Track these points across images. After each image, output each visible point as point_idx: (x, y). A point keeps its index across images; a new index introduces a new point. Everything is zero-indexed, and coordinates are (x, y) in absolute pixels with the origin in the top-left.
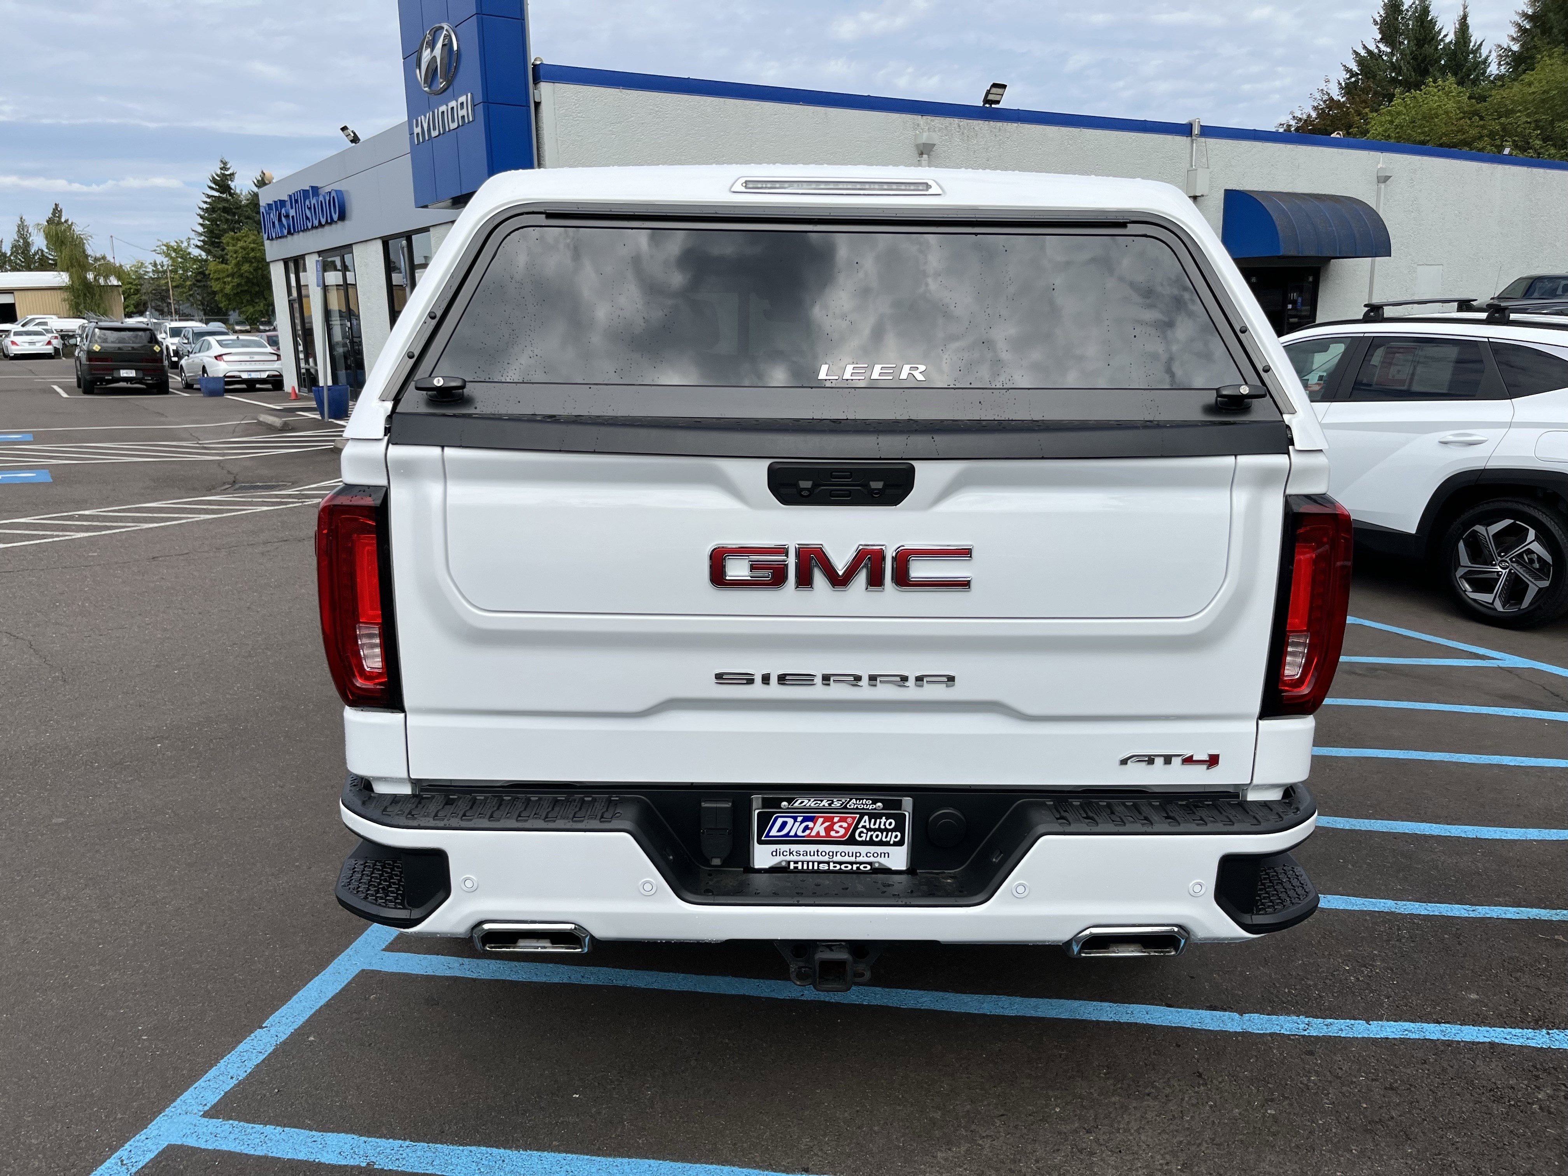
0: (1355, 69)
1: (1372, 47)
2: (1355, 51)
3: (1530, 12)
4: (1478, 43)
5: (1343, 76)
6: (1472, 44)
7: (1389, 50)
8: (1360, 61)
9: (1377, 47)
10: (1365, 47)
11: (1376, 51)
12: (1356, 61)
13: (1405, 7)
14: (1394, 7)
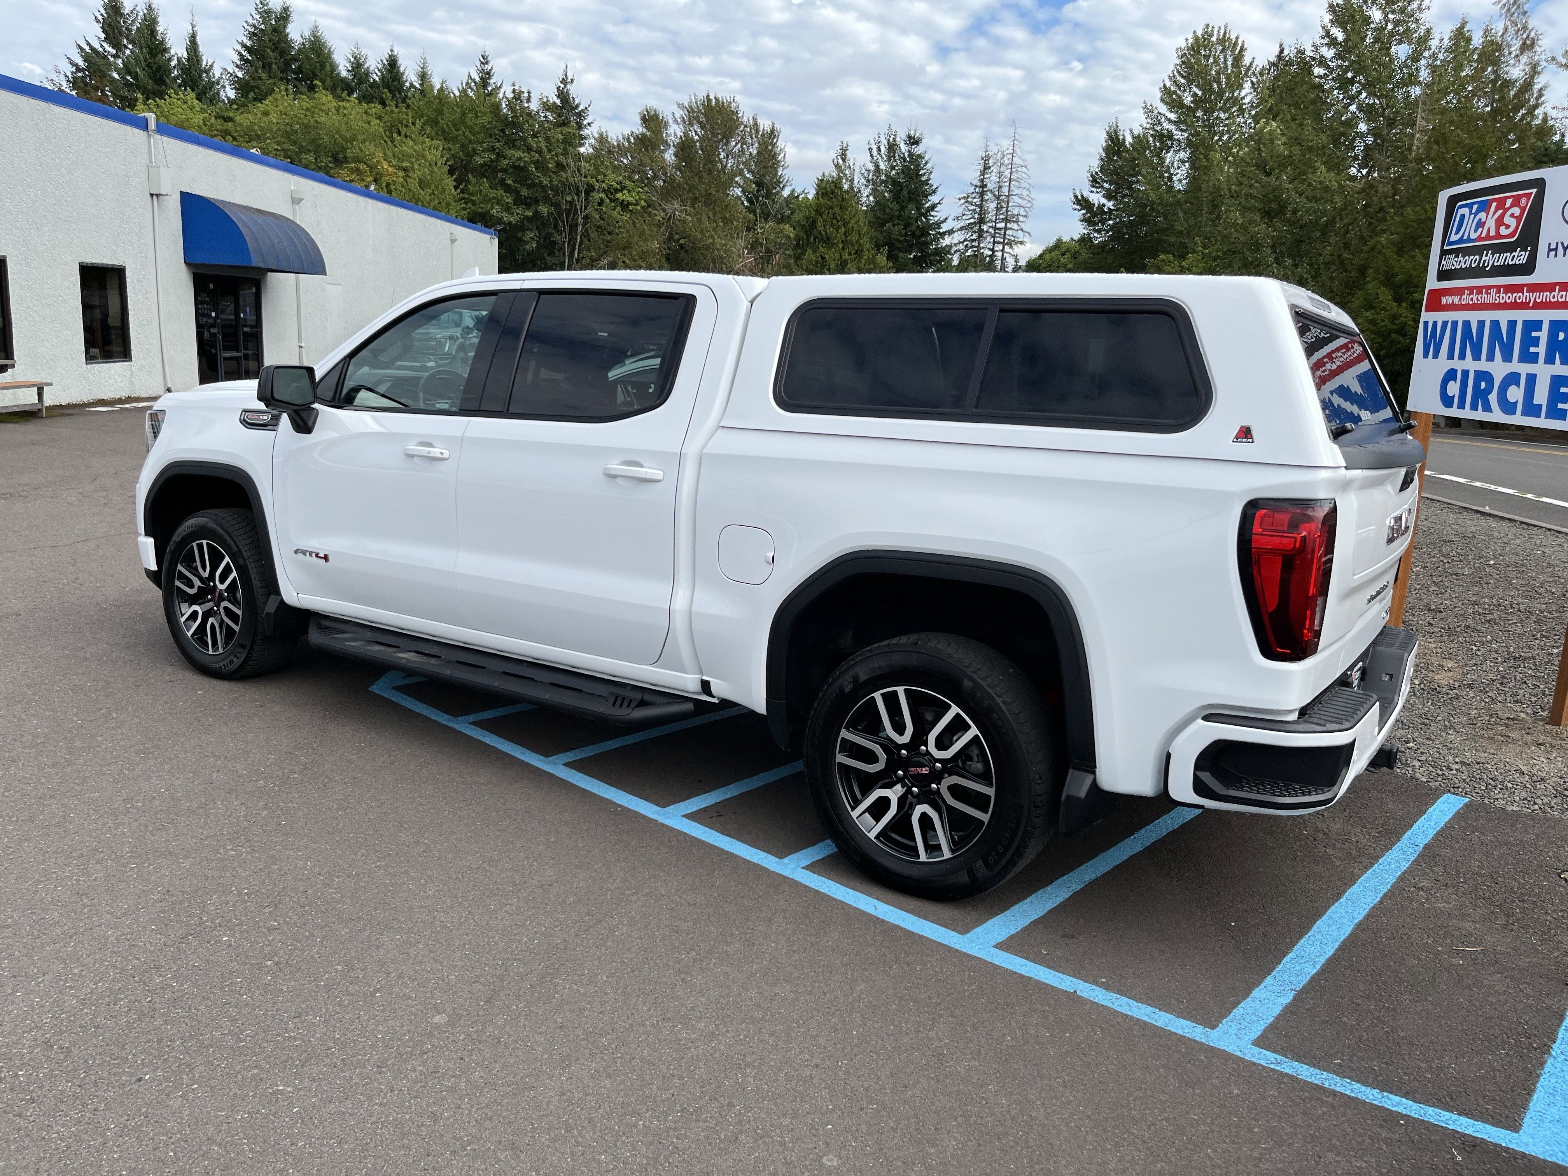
0: (81, 64)
1: (96, 45)
2: (79, 46)
3: (249, 43)
4: (210, 64)
5: (69, 70)
6: (204, 63)
7: (114, 52)
8: (86, 58)
9: (102, 46)
10: (88, 44)
11: (101, 49)
12: (82, 57)
13: (126, 11)
14: (114, 10)
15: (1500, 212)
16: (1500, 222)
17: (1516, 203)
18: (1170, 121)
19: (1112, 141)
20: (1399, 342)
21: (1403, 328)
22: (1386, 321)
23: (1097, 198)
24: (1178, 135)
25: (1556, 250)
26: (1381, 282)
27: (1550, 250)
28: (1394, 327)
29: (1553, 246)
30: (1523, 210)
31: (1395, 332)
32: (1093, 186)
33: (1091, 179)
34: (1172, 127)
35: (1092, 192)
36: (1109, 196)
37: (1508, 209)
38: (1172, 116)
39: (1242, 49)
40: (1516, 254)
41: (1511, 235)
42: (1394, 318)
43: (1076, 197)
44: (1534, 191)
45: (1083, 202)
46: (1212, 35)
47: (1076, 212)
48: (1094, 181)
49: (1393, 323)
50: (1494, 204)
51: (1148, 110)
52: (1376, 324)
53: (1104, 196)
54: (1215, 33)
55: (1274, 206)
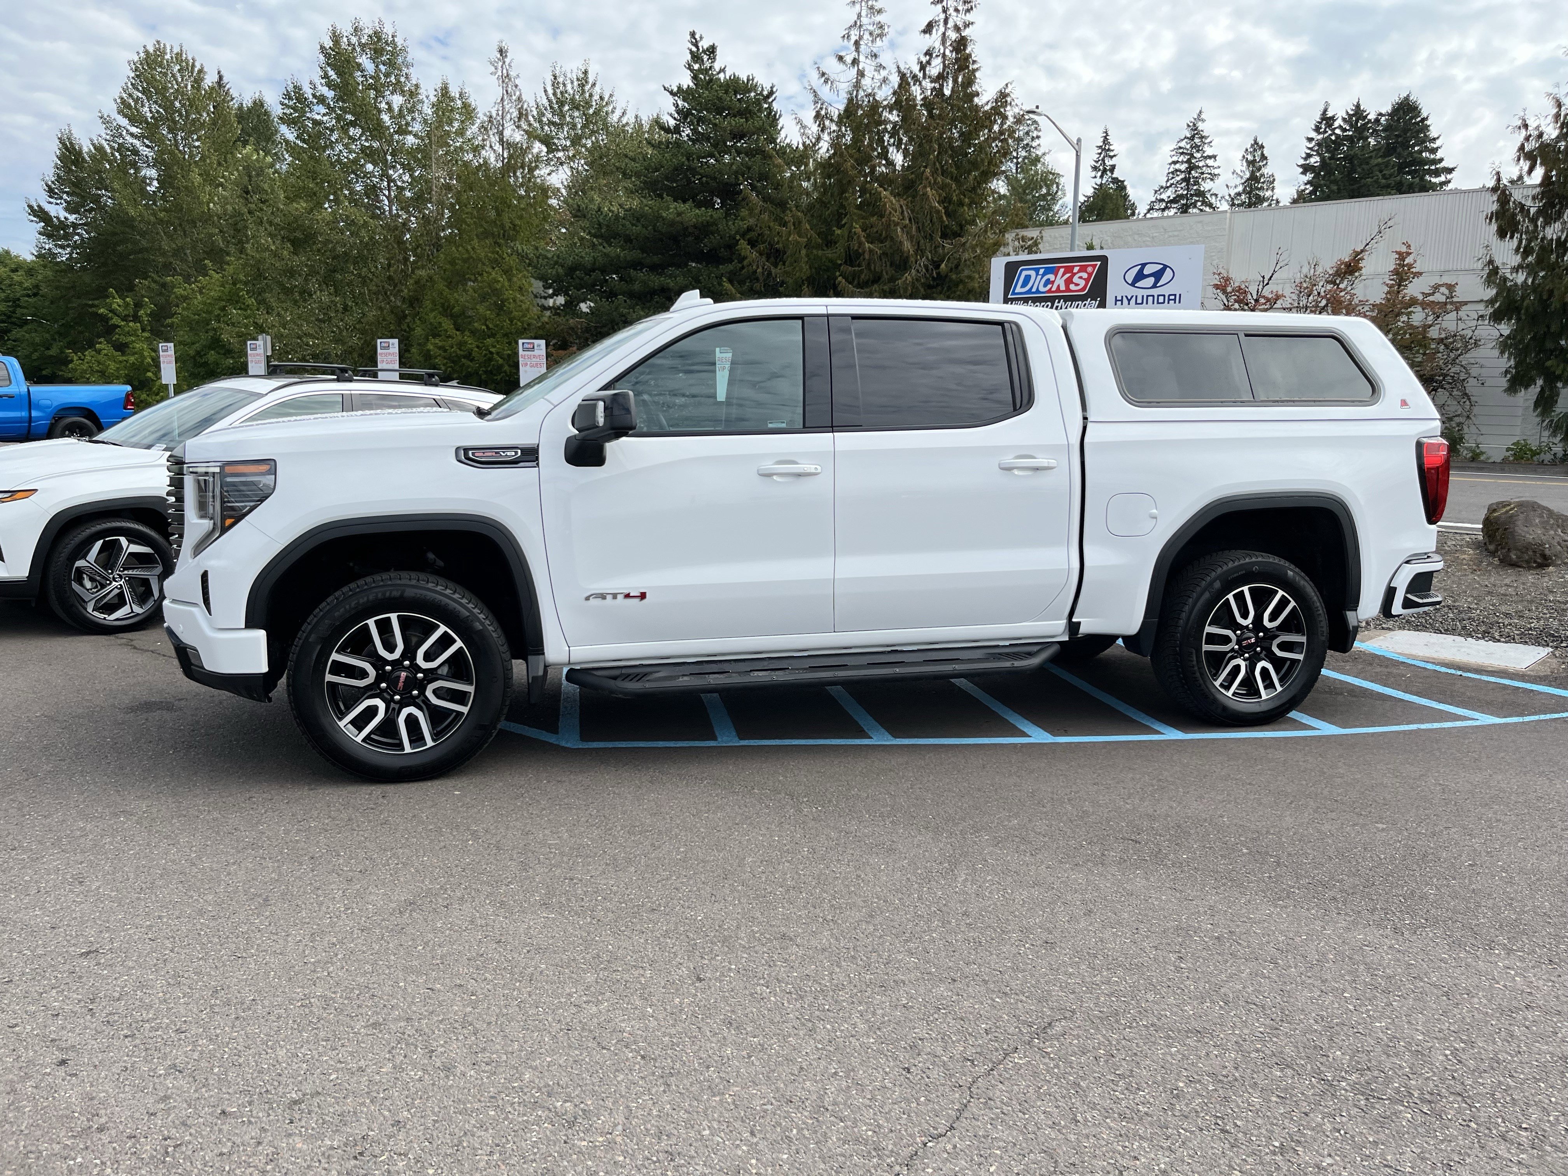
15: (1068, 275)
16: (1069, 282)
17: (1083, 269)
18: (132, 135)
19: (67, 149)
20: (468, 367)
21: (470, 354)
22: (455, 347)
23: (57, 211)
24: (145, 151)
25: (1122, 300)
26: (440, 313)
27: (1116, 300)
28: (462, 353)
29: (1119, 298)
30: (1090, 275)
31: (465, 357)
32: (50, 197)
33: (47, 189)
34: (137, 143)
35: (50, 203)
36: (70, 209)
37: (1075, 274)
38: (134, 130)
39: (201, 71)
40: (1087, 303)
41: (1083, 289)
42: (460, 345)
43: (30, 207)
44: (1099, 263)
45: (40, 214)
46: (166, 54)
47: (34, 224)
48: (51, 191)
49: (460, 350)
50: (1062, 270)
51: (106, 121)
52: (445, 351)
53: (66, 209)
54: (168, 51)
55: (298, 234)
